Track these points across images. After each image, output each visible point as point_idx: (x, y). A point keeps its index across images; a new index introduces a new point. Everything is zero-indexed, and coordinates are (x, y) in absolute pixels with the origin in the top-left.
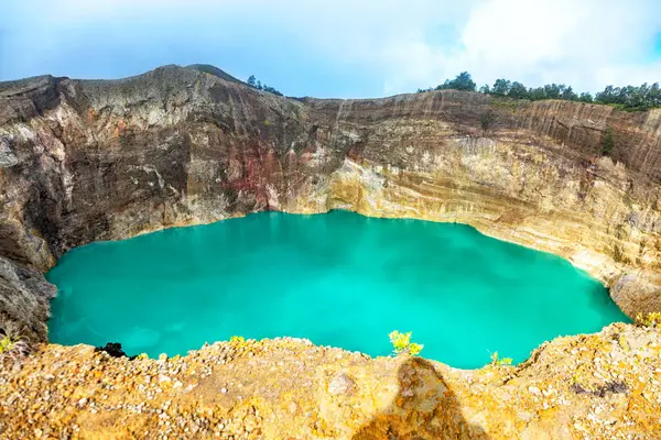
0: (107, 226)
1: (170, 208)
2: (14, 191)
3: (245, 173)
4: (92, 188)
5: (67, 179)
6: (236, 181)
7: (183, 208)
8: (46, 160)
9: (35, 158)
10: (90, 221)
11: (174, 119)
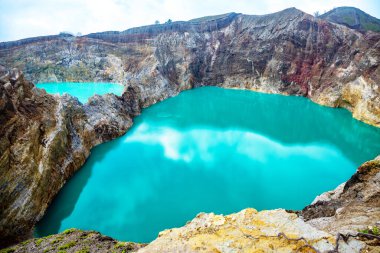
0: (223, 81)
1: (252, 81)
2: (189, 58)
3: (298, 72)
4: (222, 63)
5: (213, 58)
6: (291, 75)
7: (259, 83)
8: (209, 48)
9: (205, 47)
10: (217, 77)
11: (271, 37)
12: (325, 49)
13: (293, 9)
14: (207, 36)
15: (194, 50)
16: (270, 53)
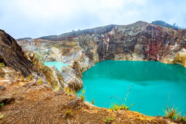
0: (114, 57)
1: (129, 56)
2: (96, 46)
3: (151, 50)
4: (112, 48)
5: (108, 46)
6: (148, 51)
7: (132, 56)
8: (105, 42)
9: (103, 41)
10: (110, 55)
11: (134, 34)
12: (161, 38)
13: (141, 22)
14: (103, 36)
15: (98, 43)
16: (136, 42)
